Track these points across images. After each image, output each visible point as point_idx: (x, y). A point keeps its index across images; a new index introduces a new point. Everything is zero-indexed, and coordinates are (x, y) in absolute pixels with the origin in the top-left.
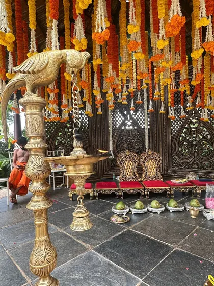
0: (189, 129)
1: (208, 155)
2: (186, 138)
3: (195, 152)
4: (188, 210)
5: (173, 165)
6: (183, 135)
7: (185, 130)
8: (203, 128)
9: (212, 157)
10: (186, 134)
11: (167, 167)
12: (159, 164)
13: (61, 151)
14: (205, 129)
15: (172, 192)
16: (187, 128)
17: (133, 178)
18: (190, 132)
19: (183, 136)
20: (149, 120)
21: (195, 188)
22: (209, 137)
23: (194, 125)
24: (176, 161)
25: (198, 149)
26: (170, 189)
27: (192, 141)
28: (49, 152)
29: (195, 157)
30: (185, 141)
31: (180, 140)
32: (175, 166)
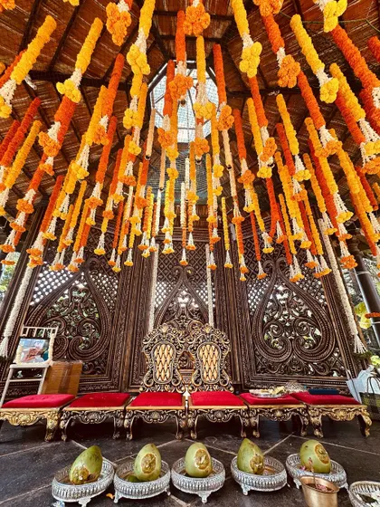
0: (276, 302)
2: (273, 317)
3: (291, 340)
4: (298, 483)
5: (257, 367)
6: (267, 311)
7: (270, 304)
8: (297, 299)
10: (272, 310)
11: (248, 371)
12: (226, 353)
13: (52, 329)
14: (300, 301)
15: (253, 420)
16: (272, 301)
17: (171, 385)
18: (278, 307)
20: (214, 289)
21: (306, 410)
22: (310, 313)
23: (282, 295)
24: (261, 360)
25: (295, 336)
26: (248, 411)
27: (284, 321)
28: (25, 330)
29: (293, 350)
30: (273, 322)
31: (263, 321)
32: (262, 369)
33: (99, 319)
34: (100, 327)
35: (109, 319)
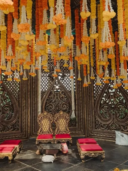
0: (108, 93)
1: (124, 117)
2: (106, 102)
3: (113, 114)
5: (96, 126)
6: (103, 98)
7: (105, 94)
8: (119, 93)
9: (126, 120)
10: (106, 98)
11: (91, 128)
12: (68, 121)
14: (120, 94)
16: (106, 93)
18: (108, 97)
19: (103, 100)
20: (75, 84)
22: (124, 101)
23: (112, 90)
24: (98, 123)
25: (116, 112)
27: (111, 104)
29: (113, 119)
30: (105, 104)
31: (101, 104)
32: (98, 127)
33: (12, 104)
34: (13, 109)
35: (17, 104)
